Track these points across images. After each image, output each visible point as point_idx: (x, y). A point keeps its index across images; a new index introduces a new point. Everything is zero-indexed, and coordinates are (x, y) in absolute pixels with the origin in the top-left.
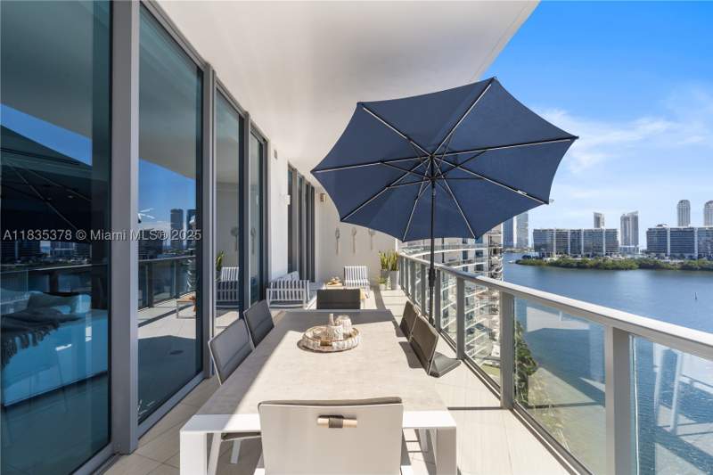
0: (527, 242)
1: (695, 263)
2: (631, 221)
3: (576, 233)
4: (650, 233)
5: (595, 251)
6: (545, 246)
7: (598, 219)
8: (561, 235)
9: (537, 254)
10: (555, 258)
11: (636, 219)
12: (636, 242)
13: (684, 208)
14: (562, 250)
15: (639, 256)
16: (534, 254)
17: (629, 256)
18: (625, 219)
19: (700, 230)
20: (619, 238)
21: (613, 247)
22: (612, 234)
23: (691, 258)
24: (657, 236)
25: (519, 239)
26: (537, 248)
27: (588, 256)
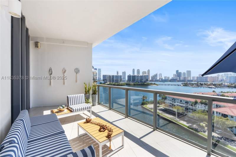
0: (101, 78)
1: (136, 83)
2: (124, 73)
3: (113, 76)
4: (128, 76)
5: (117, 81)
6: (106, 80)
7: (117, 73)
8: (110, 76)
9: (104, 82)
10: (108, 83)
11: (125, 73)
12: (125, 79)
13: (134, 70)
14: (110, 81)
15: (126, 82)
16: (103, 82)
17: (124, 82)
18: (123, 73)
19: (137, 76)
20: (122, 78)
21: (121, 80)
22: (121, 76)
23: (135, 82)
24: (129, 77)
25: (98, 78)
26: (104, 80)
27: (116, 82)
